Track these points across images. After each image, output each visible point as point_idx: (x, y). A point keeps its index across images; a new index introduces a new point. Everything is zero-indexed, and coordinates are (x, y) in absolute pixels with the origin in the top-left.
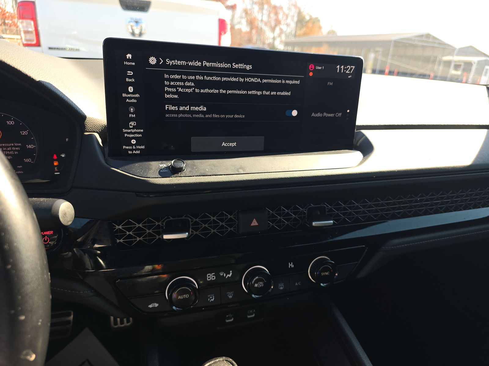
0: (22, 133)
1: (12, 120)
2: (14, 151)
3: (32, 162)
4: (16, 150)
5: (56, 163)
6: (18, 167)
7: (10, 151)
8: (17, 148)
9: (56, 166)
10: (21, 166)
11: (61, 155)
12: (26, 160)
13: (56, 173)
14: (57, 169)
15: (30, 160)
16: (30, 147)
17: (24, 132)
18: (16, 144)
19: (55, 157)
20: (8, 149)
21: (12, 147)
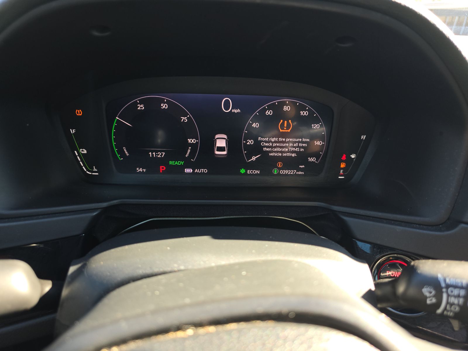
0: (314, 126)
1: (307, 110)
2: (300, 147)
3: (316, 162)
4: (303, 147)
5: (343, 165)
6: (300, 166)
7: (295, 147)
8: (304, 145)
9: (342, 169)
10: (303, 166)
11: (351, 156)
12: (310, 159)
13: (339, 177)
14: (343, 172)
15: (314, 160)
16: (318, 144)
17: (316, 126)
18: (304, 140)
19: (344, 158)
20: (295, 145)
21: (299, 142)
